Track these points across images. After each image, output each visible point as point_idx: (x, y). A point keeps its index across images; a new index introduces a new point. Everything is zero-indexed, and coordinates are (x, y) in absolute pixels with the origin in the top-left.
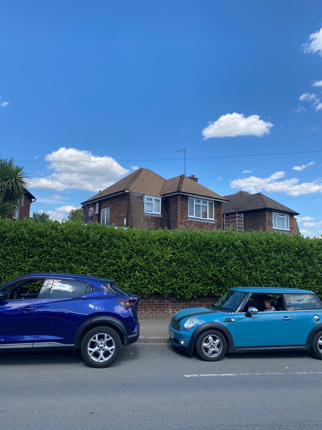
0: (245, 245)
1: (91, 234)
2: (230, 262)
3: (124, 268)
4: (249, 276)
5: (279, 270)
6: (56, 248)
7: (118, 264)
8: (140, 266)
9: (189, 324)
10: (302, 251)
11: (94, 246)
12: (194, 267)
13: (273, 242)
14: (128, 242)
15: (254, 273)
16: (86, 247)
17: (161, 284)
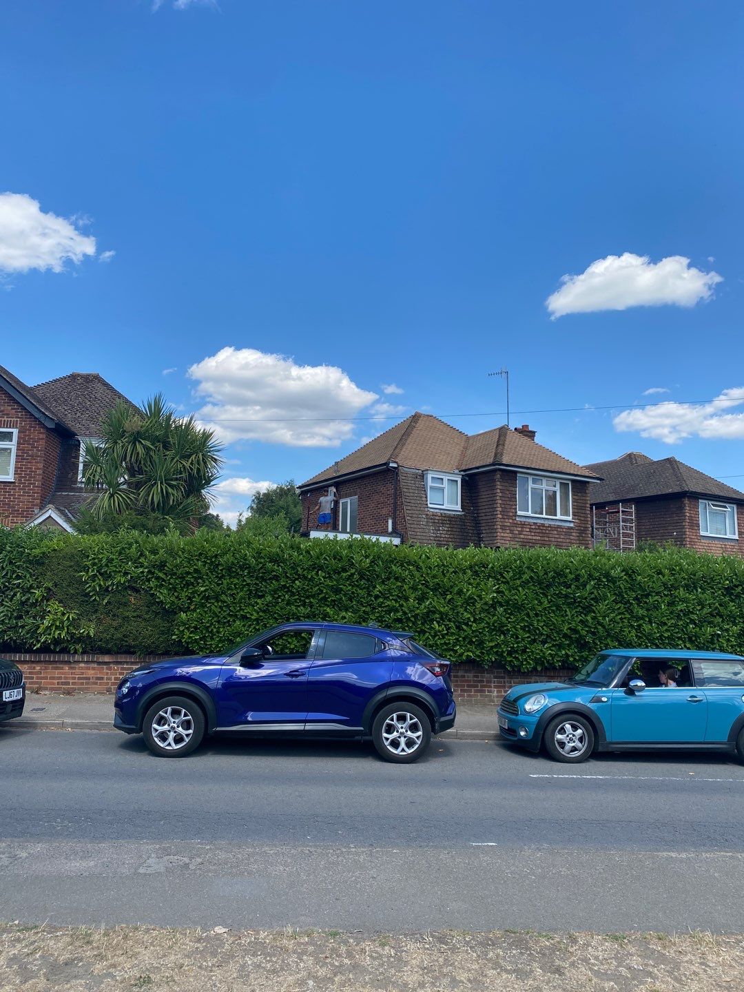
0: (630, 576)
1: (357, 558)
2: (602, 607)
3: (412, 616)
4: (636, 632)
5: (692, 621)
6: (300, 582)
7: (402, 610)
8: (441, 613)
9: (533, 705)
10: (737, 586)
11: (362, 578)
12: (537, 615)
13: (681, 569)
14: (418, 571)
15: (646, 627)
16: (348, 579)
17: (478, 645)
